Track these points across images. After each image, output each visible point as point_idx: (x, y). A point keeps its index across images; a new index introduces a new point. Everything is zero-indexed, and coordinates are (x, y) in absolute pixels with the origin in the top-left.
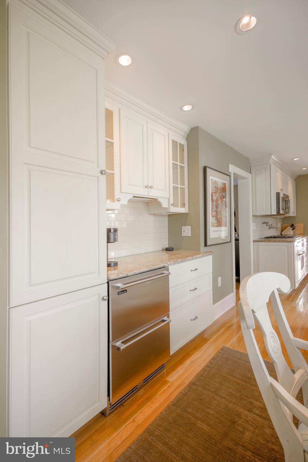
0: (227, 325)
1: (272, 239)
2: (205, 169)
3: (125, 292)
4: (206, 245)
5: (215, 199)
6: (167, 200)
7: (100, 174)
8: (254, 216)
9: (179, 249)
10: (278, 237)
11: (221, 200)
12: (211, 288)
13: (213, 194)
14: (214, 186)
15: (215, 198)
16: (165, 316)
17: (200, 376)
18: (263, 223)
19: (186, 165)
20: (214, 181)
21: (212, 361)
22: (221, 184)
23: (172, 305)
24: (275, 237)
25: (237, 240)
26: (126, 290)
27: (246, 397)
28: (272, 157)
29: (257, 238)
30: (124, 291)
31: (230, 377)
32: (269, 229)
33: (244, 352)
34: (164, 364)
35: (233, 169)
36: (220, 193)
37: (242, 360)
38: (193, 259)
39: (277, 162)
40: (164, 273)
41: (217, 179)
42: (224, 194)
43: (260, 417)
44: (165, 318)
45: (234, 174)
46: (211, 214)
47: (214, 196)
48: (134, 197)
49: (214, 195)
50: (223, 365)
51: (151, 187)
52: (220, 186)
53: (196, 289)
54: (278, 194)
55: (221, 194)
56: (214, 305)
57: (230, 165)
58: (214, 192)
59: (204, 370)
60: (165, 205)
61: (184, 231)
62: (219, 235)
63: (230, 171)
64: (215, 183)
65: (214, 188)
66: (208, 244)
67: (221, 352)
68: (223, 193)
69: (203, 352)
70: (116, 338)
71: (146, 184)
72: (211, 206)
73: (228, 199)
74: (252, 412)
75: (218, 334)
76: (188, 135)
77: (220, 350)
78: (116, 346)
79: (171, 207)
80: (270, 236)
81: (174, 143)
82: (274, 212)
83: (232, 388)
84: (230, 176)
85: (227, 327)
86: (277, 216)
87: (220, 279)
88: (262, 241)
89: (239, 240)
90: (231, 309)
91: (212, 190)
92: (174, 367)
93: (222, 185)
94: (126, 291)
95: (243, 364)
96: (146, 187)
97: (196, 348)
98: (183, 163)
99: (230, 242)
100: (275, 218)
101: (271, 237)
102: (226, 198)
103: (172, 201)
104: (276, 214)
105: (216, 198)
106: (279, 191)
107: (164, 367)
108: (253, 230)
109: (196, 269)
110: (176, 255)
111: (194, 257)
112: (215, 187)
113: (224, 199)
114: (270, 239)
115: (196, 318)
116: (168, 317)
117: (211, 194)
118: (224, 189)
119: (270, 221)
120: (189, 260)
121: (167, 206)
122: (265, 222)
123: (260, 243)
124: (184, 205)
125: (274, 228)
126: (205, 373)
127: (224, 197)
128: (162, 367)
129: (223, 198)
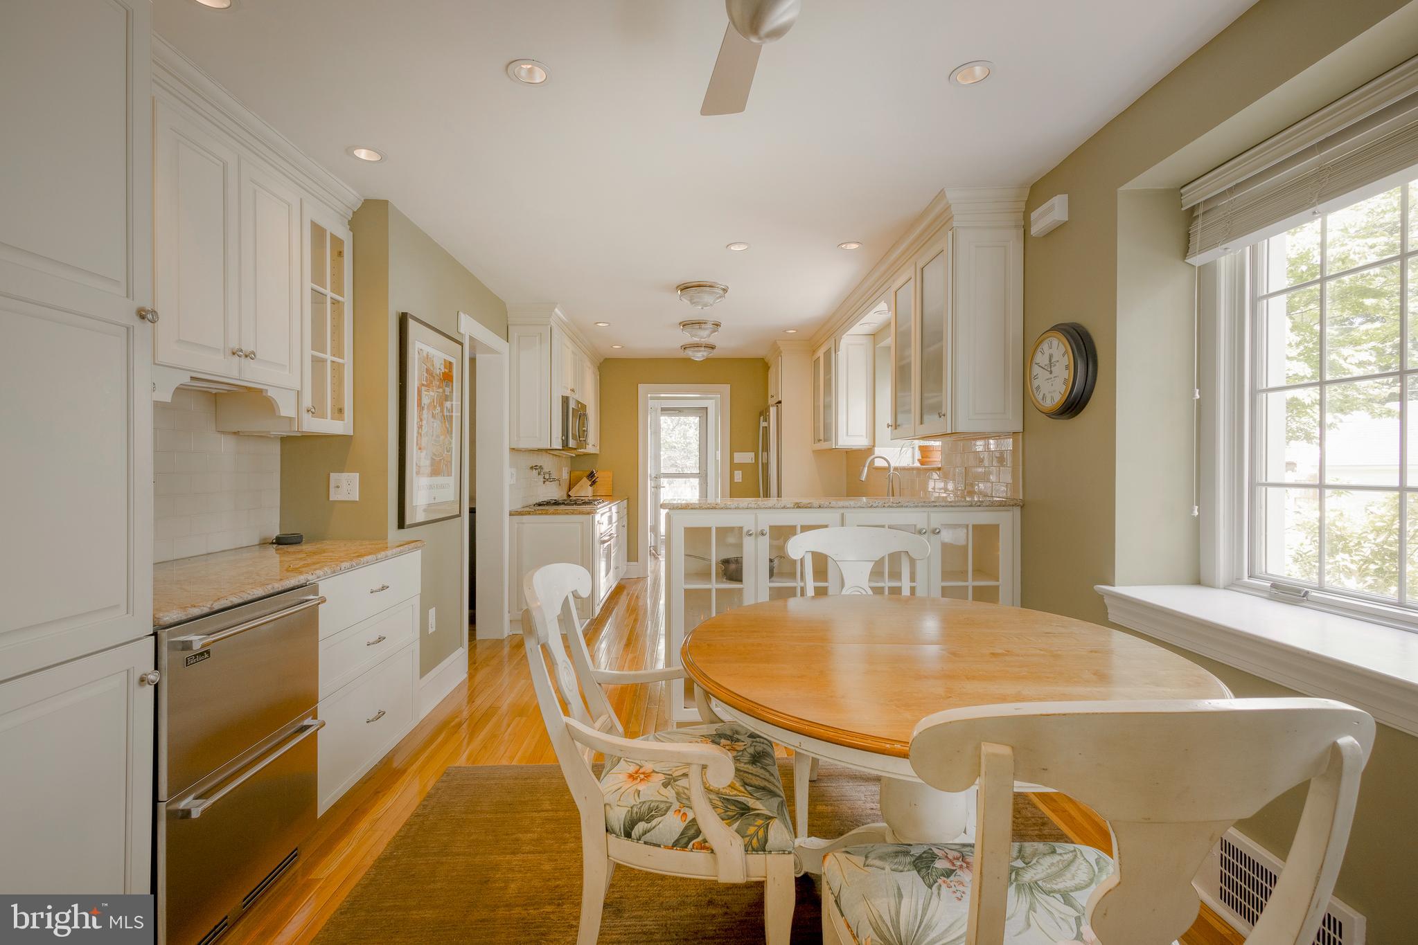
0: (452, 724)
1: (552, 509)
2: (403, 320)
3: (206, 656)
4: (401, 524)
5: (426, 403)
6: (294, 394)
7: (137, 318)
8: (514, 449)
9: (318, 538)
10: (563, 504)
11: (439, 406)
12: (418, 636)
13: (423, 388)
14: (425, 367)
15: (425, 401)
16: (306, 717)
17: (401, 839)
18: (532, 468)
19: (347, 299)
20: (425, 355)
21: (426, 803)
22: (441, 364)
23: (325, 686)
24: (556, 503)
25: (472, 511)
26: (208, 652)
27: (507, 834)
28: (556, 310)
29: (518, 507)
30: (204, 654)
31: (470, 816)
32: (544, 482)
33: (496, 764)
34: (296, 849)
35: (469, 326)
36: (439, 387)
37: (494, 779)
38: (377, 561)
39: (564, 324)
40: (307, 601)
41: (433, 352)
42: (448, 390)
43: (534, 853)
44: (306, 722)
45: (471, 338)
46: (417, 444)
47: (423, 396)
48: (192, 378)
49: (424, 393)
50: (452, 800)
51: (250, 356)
52: (439, 368)
53: (381, 639)
54: (565, 400)
55: (441, 390)
56: (424, 678)
57: (463, 316)
58: (423, 385)
59: (408, 824)
60: (287, 409)
61: (338, 487)
62: (435, 498)
63: (462, 331)
64: (427, 359)
65: (425, 375)
66: (408, 521)
67: (444, 778)
68: (446, 388)
69: (399, 794)
70: (178, 789)
71: (234, 345)
72: (416, 419)
73: (456, 403)
74: (518, 853)
75: (433, 747)
76: (354, 213)
77: (443, 775)
78: (179, 810)
79: (306, 417)
80: (545, 499)
81: (318, 232)
82: (557, 444)
83: (477, 831)
84: (461, 344)
85: (454, 727)
86: (562, 452)
87: (432, 612)
88: (529, 513)
89: (475, 512)
90: (458, 688)
91: (420, 379)
92: (327, 847)
93: (442, 367)
94: (209, 655)
95: (496, 784)
96: (234, 354)
97: (379, 792)
98: (341, 293)
99: (459, 515)
100: (556, 455)
101: (548, 503)
102: (452, 401)
103: (307, 401)
104: (561, 448)
105: (429, 401)
106: (568, 393)
107: (296, 855)
108: (511, 486)
109: (384, 588)
110: (323, 555)
111: (379, 556)
112: (428, 371)
113: (448, 404)
114: (546, 508)
115: (381, 714)
116: (315, 717)
117: (418, 388)
118: (447, 378)
119: (547, 463)
120: (368, 564)
121: (292, 414)
122: (537, 466)
123: (526, 518)
124: (341, 411)
125: (554, 480)
126: (413, 829)
127: (447, 398)
128: (294, 855)
129: (446, 400)
